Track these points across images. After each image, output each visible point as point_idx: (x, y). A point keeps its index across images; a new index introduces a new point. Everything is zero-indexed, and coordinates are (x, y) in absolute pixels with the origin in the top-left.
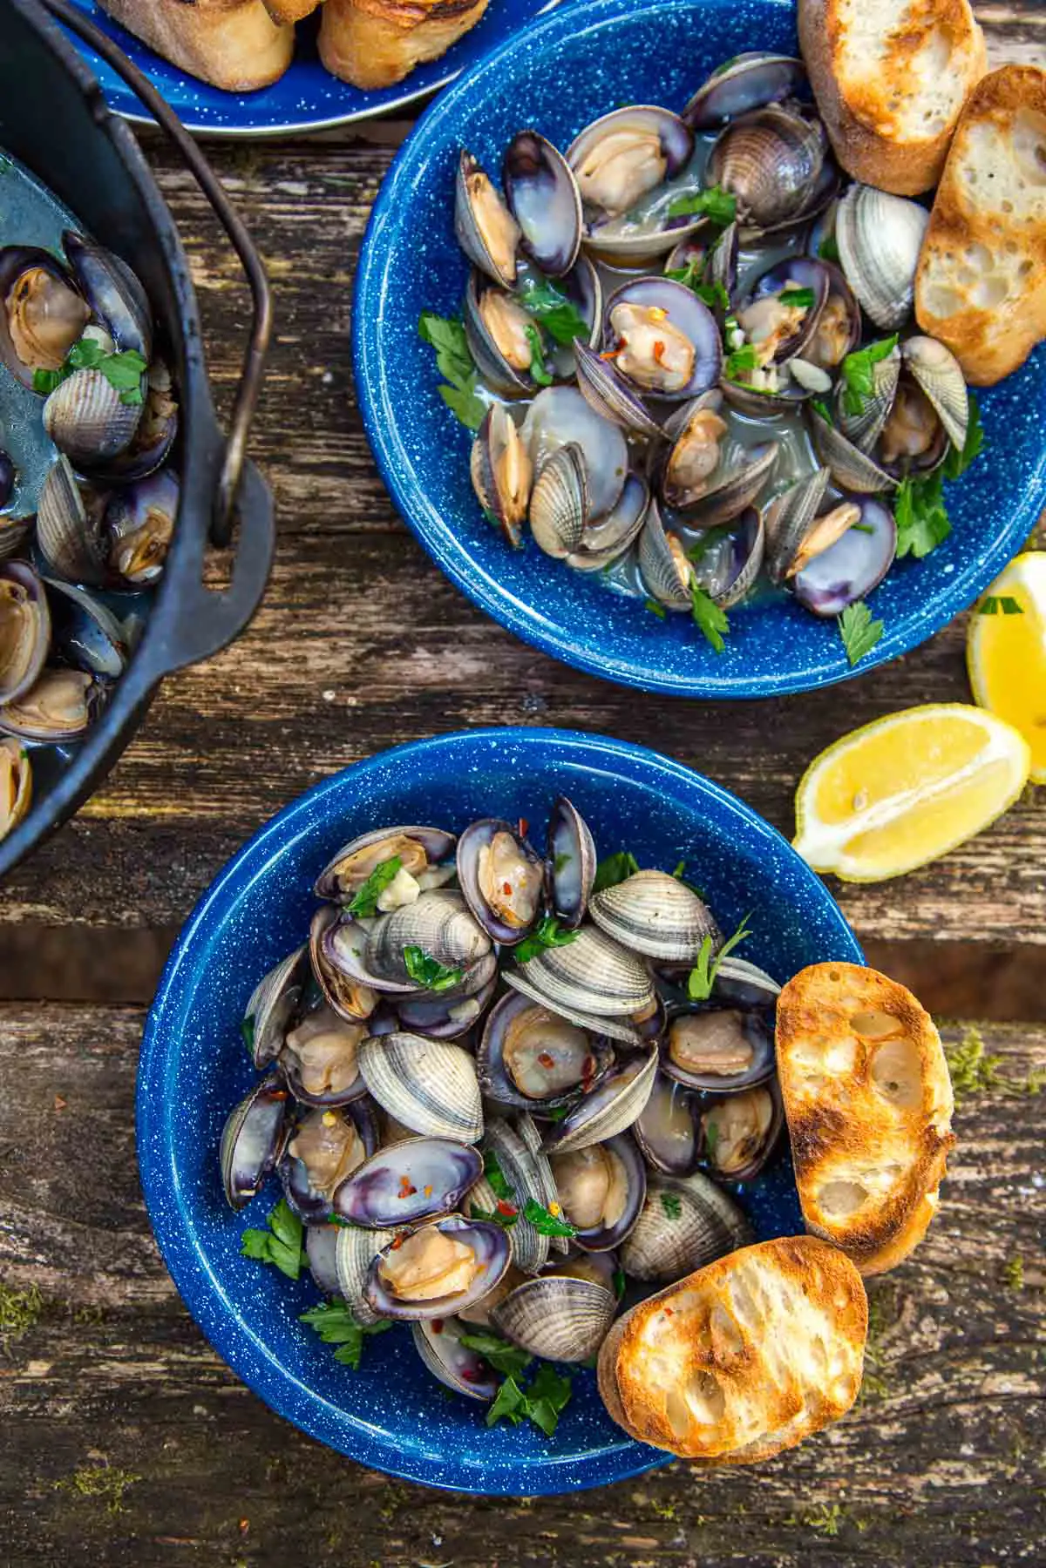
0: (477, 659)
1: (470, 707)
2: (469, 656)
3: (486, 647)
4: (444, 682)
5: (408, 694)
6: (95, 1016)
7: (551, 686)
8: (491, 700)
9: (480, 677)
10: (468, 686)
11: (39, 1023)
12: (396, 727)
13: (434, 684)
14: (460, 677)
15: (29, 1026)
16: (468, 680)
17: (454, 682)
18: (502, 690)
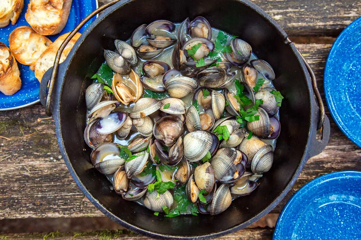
0: (326, 154)
1: (326, 164)
2: (325, 153)
3: (328, 151)
4: (320, 159)
5: (312, 162)
6: (250, 234)
7: (342, 159)
8: (330, 162)
9: (327, 158)
10: (325, 160)
11: (239, 236)
12: (310, 169)
13: (317, 159)
14: (323, 158)
15: (237, 236)
16: (325, 158)
17: (322, 159)
18: (332, 160)
